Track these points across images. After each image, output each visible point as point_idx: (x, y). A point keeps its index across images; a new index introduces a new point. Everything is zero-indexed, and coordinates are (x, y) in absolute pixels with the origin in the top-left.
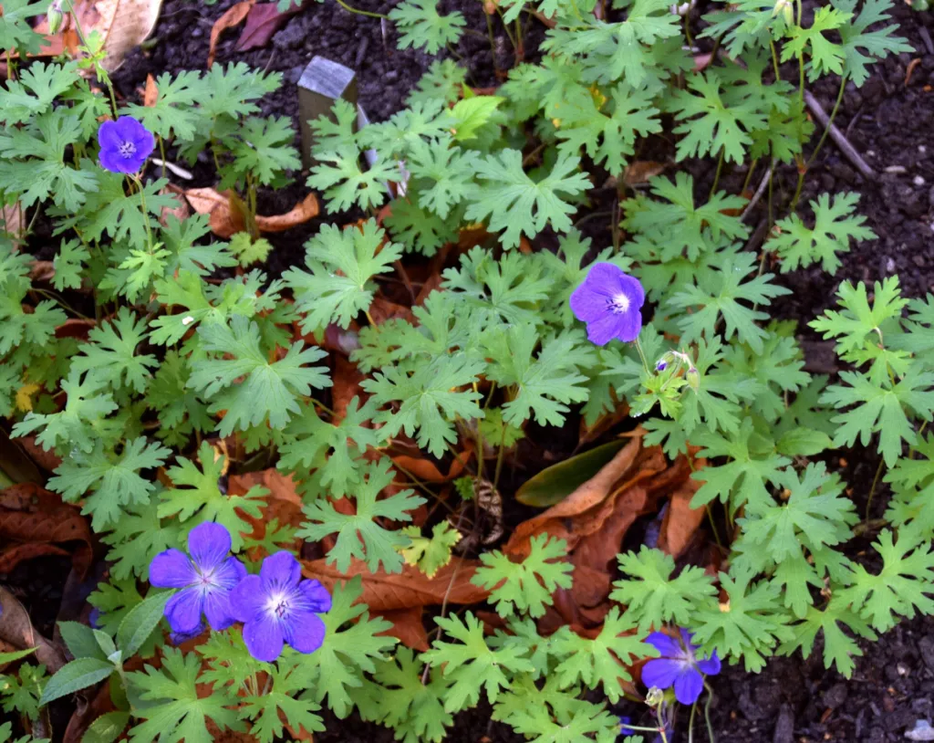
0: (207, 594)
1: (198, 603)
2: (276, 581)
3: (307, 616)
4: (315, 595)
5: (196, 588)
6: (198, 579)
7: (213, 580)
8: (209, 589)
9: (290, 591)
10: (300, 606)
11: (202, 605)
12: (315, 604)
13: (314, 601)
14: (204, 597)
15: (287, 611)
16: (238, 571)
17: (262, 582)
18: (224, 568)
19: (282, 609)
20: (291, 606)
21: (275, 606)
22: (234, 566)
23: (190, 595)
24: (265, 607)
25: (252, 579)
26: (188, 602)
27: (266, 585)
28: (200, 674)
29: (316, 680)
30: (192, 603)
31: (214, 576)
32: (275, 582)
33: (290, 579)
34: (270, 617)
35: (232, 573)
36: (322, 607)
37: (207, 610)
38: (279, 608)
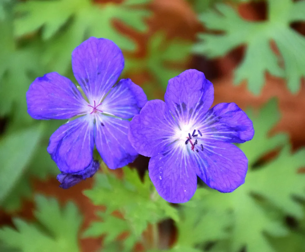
0: (98, 125)
1: (88, 137)
2: (184, 106)
3: (225, 147)
4: (234, 122)
5: (85, 119)
6: (86, 108)
7: (104, 108)
8: (101, 119)
9: (202, 118)
10: (215, 136)
11: (94, 140)
12: (233, 133)
13: (231, 129)
14: (94, 131)
15: (200, 143)
16: (135, 96)
17: (168, 108)
18: (117, 92)
19: (193, 141)
20: (204, 136)
21: (185, 138)
22: (130, 89)
23: (78, 128)
24: (172, 138)
25: (155, 105)
26: (76, 135)
27: (172, 111)
28: (85, 226)
29: (229, 229)
30: (81, 138)
31: (105, 104)
32: (182, 108)
33: (202, 103)
34: (179, 150)
35: (127, 99)
36: (243, 137)
37: (100, 145)
38: (189, 139)
